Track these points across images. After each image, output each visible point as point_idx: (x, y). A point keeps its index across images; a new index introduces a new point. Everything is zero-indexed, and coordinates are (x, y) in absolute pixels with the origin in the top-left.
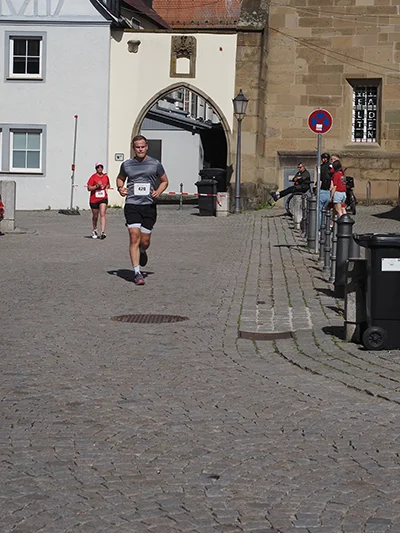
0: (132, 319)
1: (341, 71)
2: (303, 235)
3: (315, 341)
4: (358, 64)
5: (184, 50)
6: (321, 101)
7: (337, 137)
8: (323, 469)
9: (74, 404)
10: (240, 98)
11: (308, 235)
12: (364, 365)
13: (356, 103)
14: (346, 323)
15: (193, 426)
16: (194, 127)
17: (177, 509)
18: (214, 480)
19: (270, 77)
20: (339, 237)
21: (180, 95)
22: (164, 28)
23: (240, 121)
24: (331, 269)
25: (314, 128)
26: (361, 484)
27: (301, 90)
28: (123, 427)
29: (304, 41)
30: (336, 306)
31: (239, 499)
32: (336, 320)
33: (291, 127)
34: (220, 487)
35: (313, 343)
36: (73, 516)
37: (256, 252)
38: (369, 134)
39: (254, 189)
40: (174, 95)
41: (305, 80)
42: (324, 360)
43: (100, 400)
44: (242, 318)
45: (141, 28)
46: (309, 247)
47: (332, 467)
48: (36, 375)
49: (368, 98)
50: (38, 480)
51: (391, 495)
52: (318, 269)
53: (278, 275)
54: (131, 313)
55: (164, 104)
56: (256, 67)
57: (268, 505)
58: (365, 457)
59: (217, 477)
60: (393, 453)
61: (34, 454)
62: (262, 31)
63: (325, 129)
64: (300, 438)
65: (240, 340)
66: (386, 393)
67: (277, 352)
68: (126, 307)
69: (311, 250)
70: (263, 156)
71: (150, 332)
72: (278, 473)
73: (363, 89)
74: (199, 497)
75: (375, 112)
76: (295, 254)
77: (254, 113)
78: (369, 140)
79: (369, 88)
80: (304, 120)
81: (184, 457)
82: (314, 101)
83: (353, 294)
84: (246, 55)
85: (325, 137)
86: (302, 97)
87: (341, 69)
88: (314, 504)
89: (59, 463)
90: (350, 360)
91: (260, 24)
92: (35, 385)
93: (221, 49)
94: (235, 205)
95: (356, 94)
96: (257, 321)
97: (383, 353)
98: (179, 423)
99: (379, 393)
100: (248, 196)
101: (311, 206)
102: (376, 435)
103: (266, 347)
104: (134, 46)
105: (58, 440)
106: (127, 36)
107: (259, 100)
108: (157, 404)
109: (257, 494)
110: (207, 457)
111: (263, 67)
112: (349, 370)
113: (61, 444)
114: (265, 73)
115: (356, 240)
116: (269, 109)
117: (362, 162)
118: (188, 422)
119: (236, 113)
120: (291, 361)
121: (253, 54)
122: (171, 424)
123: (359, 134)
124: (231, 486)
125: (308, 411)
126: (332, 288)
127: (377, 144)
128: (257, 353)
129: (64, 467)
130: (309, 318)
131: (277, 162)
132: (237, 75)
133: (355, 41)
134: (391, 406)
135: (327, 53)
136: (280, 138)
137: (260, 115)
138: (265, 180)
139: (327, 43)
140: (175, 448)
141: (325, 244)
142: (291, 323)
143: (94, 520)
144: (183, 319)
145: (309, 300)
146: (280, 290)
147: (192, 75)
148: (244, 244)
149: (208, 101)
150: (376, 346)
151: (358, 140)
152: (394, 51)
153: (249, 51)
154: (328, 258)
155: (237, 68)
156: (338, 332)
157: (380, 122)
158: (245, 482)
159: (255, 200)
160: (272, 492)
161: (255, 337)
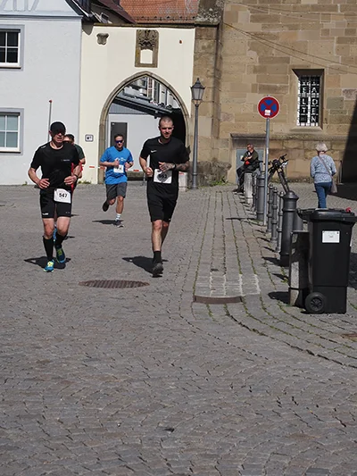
0: (97, 284)
1: (289, 63)
2: (253, 209)
3: (262, 304)
4: (303, 57)
5: (147, 42)
6: (269, 89)
7: (284, 121)
8: (268, 423)
9: (44, 363)
10: (197, 86)
11: (257, 209)
12: (306, 327)
13: (301, 92)
14: (290, 289)
15: (151, 383)
16: (157, 112)
17: (135, 459)
18: (170, 432)
19: (224, 67)
20: (285, 212)
21: (144, 83)
22: (130, 23)
23: (197, 106)
24: (277, 240)
25: (263, 113)
26: (303, 436)
27: (252, 79)
28: (88, 384)
29: (256, 35)
30: (281, 273)
31: (192, 450)
32: (282, 287)
33: (242, 112)
34: (175, 439)
35: (261, 307)
36: (41, 465)
37: (210, 224)
38: (313, 119)
39: (209, 167)
40: (139, 83)
41: (255, 71)
42: (270, 322)
43: (68, 359)
44: (197, 284)
45: (110, 22)
46: (258, 219)
47: (275, 421)
48: (10, 336)
49: (312, 87)
50: (10, 431)
51: (328, 447)
52: (265, 240)
53: (230, 246)
54: (97, 279)
55: (129, 91)
56: (212, 58)
57: (218, 456)
58: (305, 411)
59: (172, 430)
60: (332, 408)
61: (6, 408)
62: (217, 26)
63: (273, 114)
64: (247, 394)
65: (195, 303)
66: (325, 353)
67: (228, 315)
68: (93, 273)
69: (261, 223)
70: (218, 138)
71: (115, 296)
72: (227, 426)
73: (308, 78)
74: (155, 448)
75: (318, 99)
76: (246, 226)
77: (210, 99)
78: (313, 124)
79: (312, 78)
80: (255, 106)
81: (142, 411)
82: (263, 89)
83: (297, 263)
84: (203, 48)
85: (274, 121)
86: (253, 85)
87: (287, 60)
88: (260, 455)
89: (29, 417)
90: (294, 322)
91: (216, 20)
92: (8, 345)
93: (181, 42)
94: (192, 182)
95: (301, 83)
96: (211, 286)
97: (323, 316)
98: (139, 380)
99: (318, 352)
100: (204, 174)
101: (260, 183)
102: (316, 392)
103: (218, 310)
104: (103, 38)
105: (28, 395)
106: (97, 30)
107: (214, 88)
108: (118, 362)
109: (207, 446)
110: (164, 411)
111: (218, 58)
112: (293, 331)
113: (32, 399)
114: (221, 63)
115: (299, 215)
116: (223, 96)
117: (307, 143)
118: (147, 379)
119: (193, 99)
120: (240, 323)
121: (209, 47)
122: (131, 381)
123: (303, 119)
124: (184, 438)
125: (255, 369)
126: (279, 257)
127: (319, 128)
128: (210, 315)
129: (33, 420)
130: (257, 284)
131: (230, 143)
132: (195, 66)
133: (300, 36)
134: (331, 365)
135: (275, 46)
136: (233, 122)
137: (215, 101)
138: (219, 159)
139: (276, 37)
140: (135, 403)
141: (272, 218)
142: (241, 289)
143: (59, 469)
144: (144, 284)
145: (258, 268)
146: (231, 259)
147: (154, 65)
148: (200, 216)
149: (169, 88)
150: (317, 309)
151: (303, 124)
152: (335, 45)
153: (206, 44)
154: (275, 230)
155: (195, 59)
156: (283, 297)
157: (322, 108)
158: (197, 434)
159: (210, 177)
160: (222, 444)
161: (209, 301)
